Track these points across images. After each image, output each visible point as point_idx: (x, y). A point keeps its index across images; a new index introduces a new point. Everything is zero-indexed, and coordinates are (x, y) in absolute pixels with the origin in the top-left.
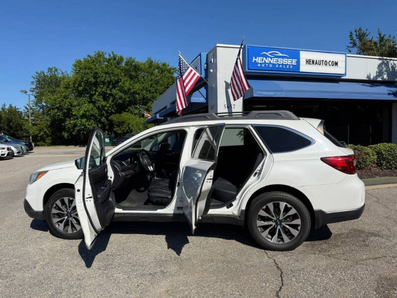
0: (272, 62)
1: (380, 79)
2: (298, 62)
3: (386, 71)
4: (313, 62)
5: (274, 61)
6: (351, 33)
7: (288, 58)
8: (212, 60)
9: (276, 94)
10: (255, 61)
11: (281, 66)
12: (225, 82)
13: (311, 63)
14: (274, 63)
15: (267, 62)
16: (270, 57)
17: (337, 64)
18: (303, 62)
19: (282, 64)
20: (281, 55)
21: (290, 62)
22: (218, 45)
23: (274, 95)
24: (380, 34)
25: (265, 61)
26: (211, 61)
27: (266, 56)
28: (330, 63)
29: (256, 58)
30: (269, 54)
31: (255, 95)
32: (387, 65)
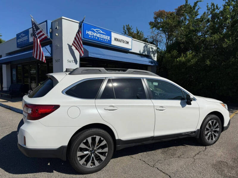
0: (97, 36)
1: (144, 54)
2: (111, 38)
3: (147, 50)
4: (118, 40)
5: (98, 35)
6: (124, 26)
7: (106, 35)
8: (58, 27)
9: (101, 57)
10: (87, 33)
11: (102, 39)
12: (68, 44)
13: (117, 40)
14: (98, 37)
15: (94, 35)
16: (96, 33)
17: (128, 43)
18: (113, 39)
19: (103, 38)
20: (102, 32)
21: (106, 38)
22: (63, 17)
23: (100, 57)
24: (137, 30)
25: (93, 35)
26: (57, 28)
27: (94, 32)
28: (125, 42)
29: (88, 32)
30: (96, 30)
31: (90, 56)
32: (147, 47)
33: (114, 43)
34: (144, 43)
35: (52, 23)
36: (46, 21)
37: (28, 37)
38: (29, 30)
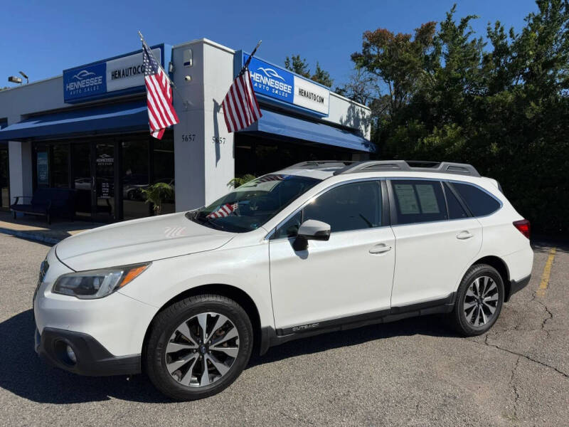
0: (269, 84)
1: (348, 125)
2: (292, 90)
3: (353, 116)
4: (305, 93)
5: (271, 82)
6: (288, 59)
7: (284, 82)
8: (191, 61)
9: (280, 131)
10: (252, 78)
11: (276, 92)
12: (214, 100)
13: (303, 94)
14: (271, 85)
15: (264, 82)
16: (268, 77)
17: (323, 100)
18: (296, 91)
19: (278, 90)
20: (277, 76)
21: (284, 88)
22: (205, 40)
23: (279, 131)
24: (319, 69)
25: (262, 81)
26: (189, 63)
27: (264, 75)
28: (318, 99)
29: (253, 74)
30: (267, 71)
31: (260, 129)
32: (353, 109)
33: (299, 101)
34: (350, 102)
35: (173, 50)
36: (162, 47)
37: (104, 80)
38: (107, 63)
